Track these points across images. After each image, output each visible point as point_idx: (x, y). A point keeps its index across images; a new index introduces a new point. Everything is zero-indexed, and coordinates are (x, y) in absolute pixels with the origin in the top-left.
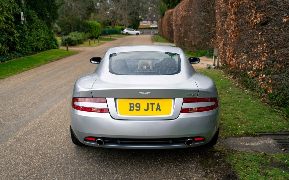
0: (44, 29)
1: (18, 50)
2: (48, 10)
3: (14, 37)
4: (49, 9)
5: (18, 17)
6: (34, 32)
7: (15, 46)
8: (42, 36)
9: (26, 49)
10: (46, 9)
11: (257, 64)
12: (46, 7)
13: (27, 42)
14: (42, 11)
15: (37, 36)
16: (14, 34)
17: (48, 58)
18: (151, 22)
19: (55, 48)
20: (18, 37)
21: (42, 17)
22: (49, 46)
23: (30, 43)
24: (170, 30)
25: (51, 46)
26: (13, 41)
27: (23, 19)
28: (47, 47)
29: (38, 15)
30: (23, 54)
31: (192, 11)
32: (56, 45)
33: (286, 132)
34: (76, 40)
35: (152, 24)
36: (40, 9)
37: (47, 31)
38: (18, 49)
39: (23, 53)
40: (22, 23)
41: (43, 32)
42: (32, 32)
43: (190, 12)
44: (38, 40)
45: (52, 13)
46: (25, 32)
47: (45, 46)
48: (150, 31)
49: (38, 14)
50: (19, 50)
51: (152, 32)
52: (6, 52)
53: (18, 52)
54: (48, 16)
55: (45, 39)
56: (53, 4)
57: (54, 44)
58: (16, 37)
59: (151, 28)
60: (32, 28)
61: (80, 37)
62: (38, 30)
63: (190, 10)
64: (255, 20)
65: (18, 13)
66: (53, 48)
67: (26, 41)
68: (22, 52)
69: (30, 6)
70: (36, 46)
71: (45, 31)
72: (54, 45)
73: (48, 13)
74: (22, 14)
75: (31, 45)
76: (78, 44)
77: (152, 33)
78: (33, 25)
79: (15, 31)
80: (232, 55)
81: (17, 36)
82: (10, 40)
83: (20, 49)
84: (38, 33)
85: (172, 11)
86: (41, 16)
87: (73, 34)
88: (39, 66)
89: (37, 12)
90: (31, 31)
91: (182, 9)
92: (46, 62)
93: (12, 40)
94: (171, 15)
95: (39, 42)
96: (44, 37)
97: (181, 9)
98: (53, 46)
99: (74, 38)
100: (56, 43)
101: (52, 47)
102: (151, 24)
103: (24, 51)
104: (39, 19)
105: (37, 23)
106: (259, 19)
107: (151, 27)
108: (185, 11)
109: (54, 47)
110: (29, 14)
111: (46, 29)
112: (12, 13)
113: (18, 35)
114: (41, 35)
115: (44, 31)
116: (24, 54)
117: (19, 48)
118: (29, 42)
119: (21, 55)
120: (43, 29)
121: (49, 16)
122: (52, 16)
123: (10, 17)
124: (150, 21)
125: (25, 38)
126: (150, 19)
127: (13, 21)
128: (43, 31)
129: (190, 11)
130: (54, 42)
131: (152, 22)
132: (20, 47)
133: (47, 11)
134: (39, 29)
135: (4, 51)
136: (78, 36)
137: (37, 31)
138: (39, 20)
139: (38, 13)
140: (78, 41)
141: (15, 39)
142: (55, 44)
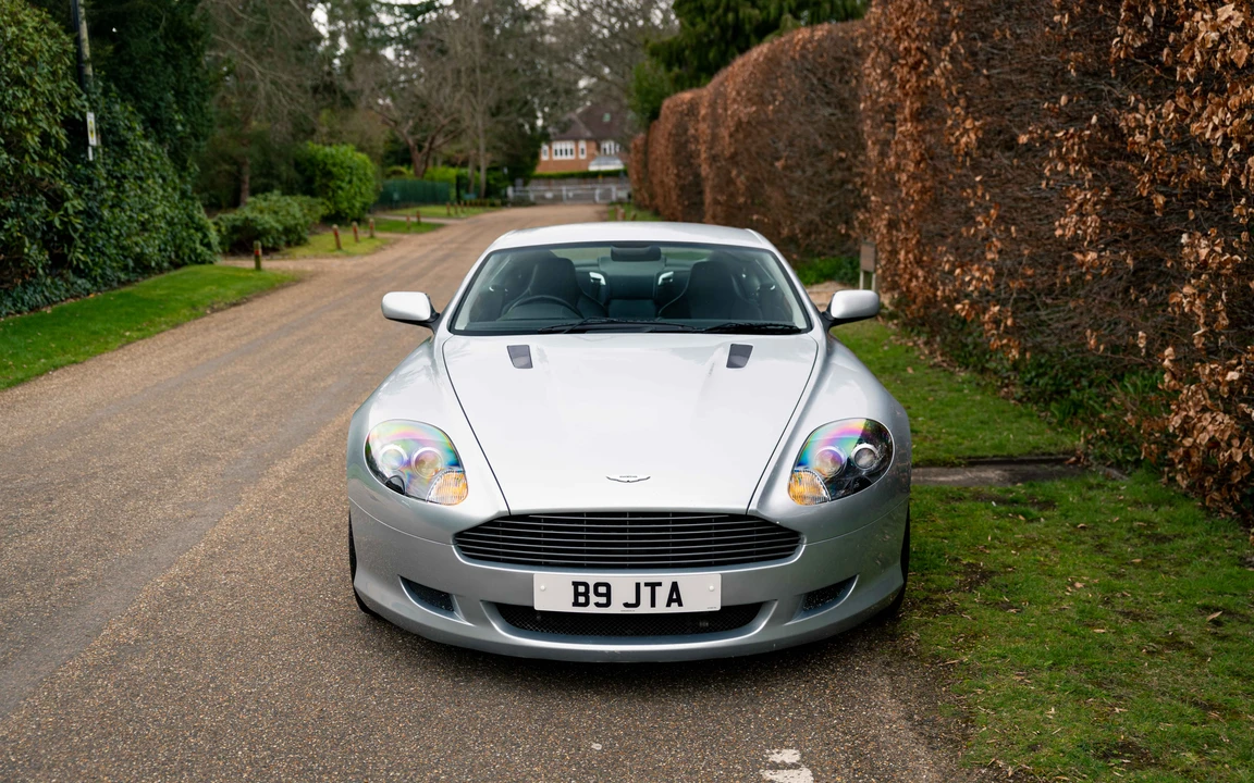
0: (164, 179)
1: (78, 265)
2: (177, 103)
3: (66, 209)
4: (181, 95)
5: (77, 129)
6: (132, 193)
7: (66, 251)
8: (158, 211)
9: (105, 262)
10: (170, 96)
11: (977, 274)
12: (173, 88)
13: (108, 232)
14: (157, 107)
15: (143, 210)
16: (63, 201)
17: (196, 297)
18: (593, 145)
19: (203, 262)
20: (78, 213)
21: (158, 132)
22: (180, 253)
23: (117, 237)
24: (686, 182)
25: (187, 251)
26: (60, 227)
27: (93, 140)
28: (173, 257)
29: (143, 122)
30: (94, 281)
31: (777, 103)
32: (205, 249)
33: (1043, 454)
34: (280, 228)
35: (596, 153)
36: (149, 99)
37: (174, 189)
38: (78, 260)
39: (95, 279)
40: (91, 158)
41: (161, 192)
42: (124, 192)
43: (771, 107)
44: (143, 224)
45: (194, 113)
46: (100, 191)
47: (165, 250)
48: (589, 187)
49: (142, 117)
50: (82, 266)
51: (598, 192)
52: (41, 271)
53: (79, 272)
54: (179, 127)
55: (170, 223)
56: (194, 74)
57: (198, 242)
58: (71, 211)
59: (595, 175)
60: (124, 177)
61: (294, 217)
62: (144, 185)
63: (770, 98)
64: (964, 140)
65: (77, 116)
66: (197, 262)
67: (105, 231)
68: (94, 273)
69: (116, 85)
70: (138, 250)
71: (169, 190)
72: (200, 248)
73: (176, 112)
74: (91, 118)
75: (123, 248)
76: (288, 244)
77: (597, 198)
78: (129, 165)
79: (69, 191)
80: (915, 258)
81: (73, 206)
82: (50, 225)
83: (85, 263)
84: (145, 196)
85: (692, 99)
86: (156, 125)
87: (264, 204)
88: (176, 325)
89: (141, 110)
90: (119, 187)
91: (738, 93)
92: (196, 310)
93: (57, 223)
94: (687, 115)
95: (146, 234)
96: (165, 213)
97: (734, 93)
98: (194, 250)
99: (268, 220)
100: (206, 241)
101: (190, 258)
102: (592, 157)
103: (100, 271)
104: (146, 137)
105: (139, 157)
106: (973, 136)
107: (593, 168)
108: (749, 100)
109: (200, 255)
110: (114, 118)
111: (173, 181)
112: (59, 118)
113: (79, 204)
114: (155, 206)
115: (165, 190)
116: (99, 279)
117: (82, 258)
118: (116, 232)
119: (88, 286)
120: (160, 181)
121: (183, 125)
122: (193, 127)
123: (54, 131)
124: (588, 140)
125: (101, 219)
126: (589, 134)
127: (65, 146)
128: (162, 187)
129: (769, 103)
130: (200, 235)
131: (598, 148)
132: (85, 252)
133: (175, 106)
134: (150, 182)
135: (36, 268)
136: (284, 213)
137: (141, 187)
138: (148, 145)
139: (145, 113)
140: (287, 231)
141: (70, 221)
142: (202, 243)
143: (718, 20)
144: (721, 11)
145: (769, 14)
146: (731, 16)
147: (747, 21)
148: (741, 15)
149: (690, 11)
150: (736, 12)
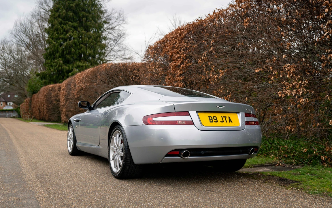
18: (5, 103)
35: (5, 105)
48: (5, 113)
51: (7, 115)
59: (5, 111)
77: (7, 116)
97: (79, 81)
102: (4, 106)
107: (4, 109)
124: (3, 102)
126: (4, 100)
131: (6, 104)
143: (57, 69)
144: (58, 66)
145: (70, 68)
146: (60, 68)
147: (64, 69)
148: (63, 67)
149: (48, 66)
150: (62, 67)
